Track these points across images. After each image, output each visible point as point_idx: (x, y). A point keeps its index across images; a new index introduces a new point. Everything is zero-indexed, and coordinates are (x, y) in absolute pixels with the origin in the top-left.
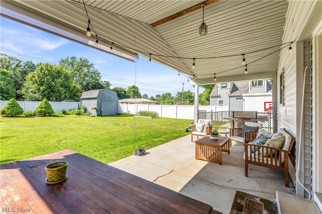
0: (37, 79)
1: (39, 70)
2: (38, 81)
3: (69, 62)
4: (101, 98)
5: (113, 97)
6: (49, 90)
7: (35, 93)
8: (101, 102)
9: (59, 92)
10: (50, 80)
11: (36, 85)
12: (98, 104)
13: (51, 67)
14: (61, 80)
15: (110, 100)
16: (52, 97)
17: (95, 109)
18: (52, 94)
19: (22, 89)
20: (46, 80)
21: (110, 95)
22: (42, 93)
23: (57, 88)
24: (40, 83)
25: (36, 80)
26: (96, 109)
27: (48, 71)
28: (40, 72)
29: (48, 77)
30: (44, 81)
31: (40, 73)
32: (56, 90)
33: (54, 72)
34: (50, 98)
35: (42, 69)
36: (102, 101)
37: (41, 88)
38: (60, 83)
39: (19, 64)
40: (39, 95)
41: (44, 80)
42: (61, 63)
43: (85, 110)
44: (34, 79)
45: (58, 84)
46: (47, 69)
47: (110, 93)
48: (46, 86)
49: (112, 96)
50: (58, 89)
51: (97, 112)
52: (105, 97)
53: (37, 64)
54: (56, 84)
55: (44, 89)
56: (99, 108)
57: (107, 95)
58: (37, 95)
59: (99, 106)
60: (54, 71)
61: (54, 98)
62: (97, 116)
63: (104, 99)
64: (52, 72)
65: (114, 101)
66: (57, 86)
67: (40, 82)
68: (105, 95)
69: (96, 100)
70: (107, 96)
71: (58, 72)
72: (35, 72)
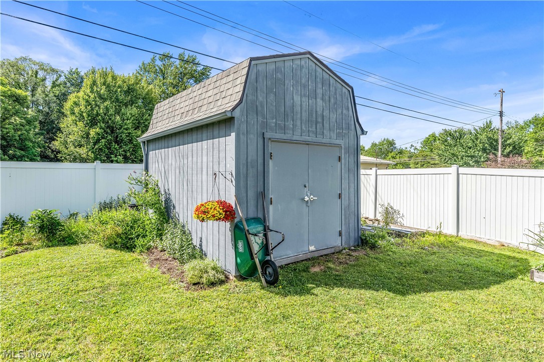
0: (83, 108)
1: (88, 87)
2: (84, 114)
3: (157, 68)
4: (265, 125)
5: (333, 117)
6: (109, 137)
7: (80, 146)
8: (266, 156)
9: (130, 140)
10: (111, 111)
11: (80, 124)
12: (243, 170)
13: (114, 78)
14: (135, 109)
15: (319, 139)
16: (116, 156)
17: (226, 218)
18: (116, 146)
19: (57, 136)
20: (101, 111)
21: (320, 102)
22: (95, 144)
23: (127, 129)
24: (90, 118)
25: (82, 112)
26: (228, 213)
27: (108, 86)
28: (91, 92)
29: (107, 103)
30: (98, 115)
31: (90, 94)
32: (124, 136)
33: (119, 90)
34: (111, 157)
35: (94, 83)
36: (271, 147)
37: (92, 133)
38: (132, 118)
39: (57, 80)
40: (88, 152)
41: (97, 111)
42: (142, 73)
43: (161, 214)
44: (76, 110)
45: (128, 122)
46: (104, 84)
47: (319, 91)
48: (103, 125)
49: (326, 113)
50: (129, 133)
51: (240, 245)
52: (286, 115)
53: (86, 72)
54: (124, 120)
55: (99, 134)
56: (252, 203)
57: (297, 99)
58: (83, 151)
59: (251, 194)
60: (119, 87)
61: (120, 158)
62: (241, 278)
63: (284, 129)
64: (116, 91)
65: (339, 146)
66: (126, 127)
67: (89, 116)
68: (288, 103)
69: (230, 141)
70: (298, 108)
71: (129, 89)
72: (81, 94)
